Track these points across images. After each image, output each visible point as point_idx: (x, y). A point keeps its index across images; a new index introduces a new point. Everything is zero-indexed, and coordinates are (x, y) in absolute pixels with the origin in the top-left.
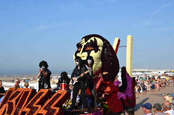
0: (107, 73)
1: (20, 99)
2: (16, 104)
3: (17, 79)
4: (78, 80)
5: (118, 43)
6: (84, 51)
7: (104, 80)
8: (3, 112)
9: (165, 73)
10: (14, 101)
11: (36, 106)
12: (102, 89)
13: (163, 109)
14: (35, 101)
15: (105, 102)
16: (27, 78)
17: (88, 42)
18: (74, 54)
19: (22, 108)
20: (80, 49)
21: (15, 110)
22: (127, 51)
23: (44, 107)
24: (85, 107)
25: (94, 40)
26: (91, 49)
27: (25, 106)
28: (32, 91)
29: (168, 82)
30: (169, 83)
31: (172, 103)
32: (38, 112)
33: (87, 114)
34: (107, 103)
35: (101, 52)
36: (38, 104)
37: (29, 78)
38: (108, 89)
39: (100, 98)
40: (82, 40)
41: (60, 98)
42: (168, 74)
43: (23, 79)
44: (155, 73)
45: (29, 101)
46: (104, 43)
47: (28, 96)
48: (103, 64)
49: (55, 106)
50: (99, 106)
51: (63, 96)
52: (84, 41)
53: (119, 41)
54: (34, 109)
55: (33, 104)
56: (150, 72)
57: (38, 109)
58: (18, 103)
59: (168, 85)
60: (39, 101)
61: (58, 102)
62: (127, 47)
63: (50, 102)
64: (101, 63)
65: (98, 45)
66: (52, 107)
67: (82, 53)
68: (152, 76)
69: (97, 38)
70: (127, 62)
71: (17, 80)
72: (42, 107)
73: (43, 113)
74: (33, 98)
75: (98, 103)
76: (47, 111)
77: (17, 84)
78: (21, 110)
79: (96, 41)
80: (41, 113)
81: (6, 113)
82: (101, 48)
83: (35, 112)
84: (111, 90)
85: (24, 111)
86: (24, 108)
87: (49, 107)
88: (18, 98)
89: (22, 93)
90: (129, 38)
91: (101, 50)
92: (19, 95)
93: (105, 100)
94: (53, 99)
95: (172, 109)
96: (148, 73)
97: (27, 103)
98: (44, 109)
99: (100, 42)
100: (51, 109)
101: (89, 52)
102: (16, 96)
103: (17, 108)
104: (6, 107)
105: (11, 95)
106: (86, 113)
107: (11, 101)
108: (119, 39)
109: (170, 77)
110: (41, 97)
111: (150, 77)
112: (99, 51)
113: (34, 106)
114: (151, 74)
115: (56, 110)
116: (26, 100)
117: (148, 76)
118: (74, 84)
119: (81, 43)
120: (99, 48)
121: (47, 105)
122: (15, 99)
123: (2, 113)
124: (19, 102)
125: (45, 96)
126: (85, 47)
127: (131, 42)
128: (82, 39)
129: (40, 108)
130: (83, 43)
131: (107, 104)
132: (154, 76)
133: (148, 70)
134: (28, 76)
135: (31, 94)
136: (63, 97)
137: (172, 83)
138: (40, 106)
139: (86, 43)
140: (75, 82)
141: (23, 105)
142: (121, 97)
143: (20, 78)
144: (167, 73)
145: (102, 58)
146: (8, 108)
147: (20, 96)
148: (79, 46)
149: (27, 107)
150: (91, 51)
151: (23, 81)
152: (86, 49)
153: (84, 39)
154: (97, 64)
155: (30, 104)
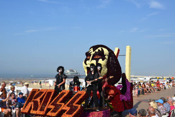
0: (113, 77)
1: (44, 98)
2: (41, 102)
3: (3, 82)
4: (91, 83)
5: (118, 52)
6: (92, 59)
7: (108, 84)
8: (29, 108)
9: (150, 79)
10: (38, 100)
11: (60, 104)
12: (107, 92)
13: (148, 114)
14: (58, 100)
15: (110, 102)
16: (14, 82)
17: (96, 52)
18: (84, 61)
19: (47, 105)
20: (89, 57)
21: (40, 107)
22: (126, 59)
23: (67, 104)
24: (96, 106)
25: (101, 50)
26: (98, 57)
27: (50, 103)
28: (54, 92)
29: (153, 88)
30: (155, 89)
31: (156, 109)
32: (62, 109)
33: (99, 111)
34: (111, 103)
35: (107, 60)
36: (61, 102)
37: (16, 81)
38: (112, 92)
39: (106, 99)
40: (90, 50)
41: (80, 97)
42: (154, 80)
43: (10, 82)
44: (141, 79)
45: (53, 100)
46: (109, 53)
47: (51, 96)
48: (108, 70)
49: (76, 104)
50: (106, 106)
51: (83, 95)
52: (92, 51)
53: (119, 50)
54: (58, 106)
55: (57, 102)
56: (136, 78)
57: (62, 106)
58: (42, 102)
59: (153, 91)
60: (62, 100)
61: (79, 100)
62: (126, 56)
63: (72, 100)
64: (107, 69)
65: (105, 54)
66: (74, 104)
67: (91, 61)
68: (138, 82)
69: (104, 49)
70: (126, 69)
71: (2, 84)
72: (65, 104)
73: (66, 109)
74: (56, 98)
75: (105, 104)
76: (70, 108)
77: (3, 88)
78: (46, 107)
79: (103, 50)
80: (65, 109)
81: (32, 110)
82: (107, 57)
83: (59, 109)
84: (115, 92)
85: (49, 107)
86: (48, 105)
87: (71, 104)
88: (42, 97)
89: (45, 93)
90: (128, 48)
91: (107, 59)
92: (42, 95)
93: (110, 101)
94: (75, 98)
95: (157, 115)
96: (134, 79)
97: (51, 102)
98: (67, 106)
99: (106, 51)
100: (73, 106)
101: (97, 60)
102: (40, 96)
103: (42, 105)
104: (32, 105)
105: (35, 95)
106: (97, 110)
107: (35, 100)
108: (119, 49)
109: (155, 83)
110: (63, 96)
111: (136, 83)
112: (105, 59)
113: (58, 104)
114: (137, 80)
115: (78, 107)
116: (50, 99)
117: (134, 82)
118: (87, 86)
119: (90, 52)
120: (106, 57)
121: (70, 103)
122: (39, 98)
123: (28, 110)
124: (43, 100)
125: (67, 96)
126: (94, 55)
127: (130, 52)
128: (90, 48)
129: (63, 105)
130: (91, 52)
131: (112, 105)
132: (139, 82)
133: (134, 76)
134: (15, 80)
135: (53, 94)
136: (83, 97)
137: (157, 89)
138: (64, 104)
139: (95, 52)
140: (88, 85)
141: (48, 103)
142: (123, 99)
143: (6, 82)
144: (152, 80)
145: (108, 65)
146: (34, 106)
147: (44, 96)
148: (88, 54)
149: (51, 105)
150: (99, 59)
151: (10, 84)
152: (95, 57)
153: (92, 49)
154: (104, 71)
155: (54, 102)
